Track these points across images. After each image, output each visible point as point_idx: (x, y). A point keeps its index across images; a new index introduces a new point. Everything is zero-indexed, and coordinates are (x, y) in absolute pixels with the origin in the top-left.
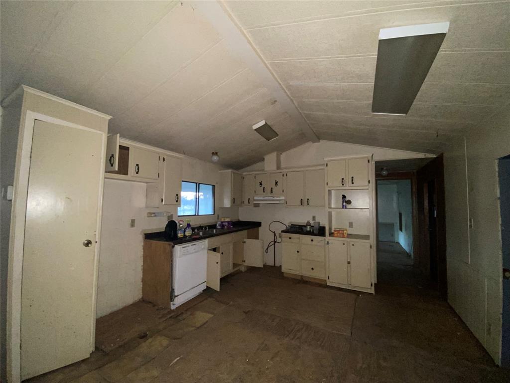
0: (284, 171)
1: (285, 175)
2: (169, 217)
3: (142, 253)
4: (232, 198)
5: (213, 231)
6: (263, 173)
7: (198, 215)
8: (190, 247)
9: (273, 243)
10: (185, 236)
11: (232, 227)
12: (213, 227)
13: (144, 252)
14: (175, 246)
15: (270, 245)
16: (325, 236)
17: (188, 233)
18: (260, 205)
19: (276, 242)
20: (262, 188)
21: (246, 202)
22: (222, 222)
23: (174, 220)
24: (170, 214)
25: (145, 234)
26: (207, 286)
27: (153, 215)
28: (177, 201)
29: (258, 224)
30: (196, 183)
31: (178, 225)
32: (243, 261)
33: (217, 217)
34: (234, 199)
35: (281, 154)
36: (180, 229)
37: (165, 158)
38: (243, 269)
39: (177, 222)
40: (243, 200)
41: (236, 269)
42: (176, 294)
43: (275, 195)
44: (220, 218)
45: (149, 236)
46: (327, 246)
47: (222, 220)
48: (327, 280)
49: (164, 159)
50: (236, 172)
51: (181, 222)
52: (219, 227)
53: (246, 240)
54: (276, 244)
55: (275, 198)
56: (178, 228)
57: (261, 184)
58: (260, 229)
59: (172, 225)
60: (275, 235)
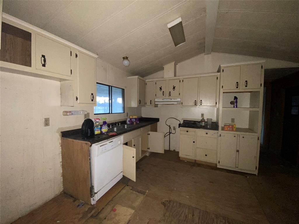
0: (181, 78)
1: (181, 81)
2: (85, 115)
3: (61, 150)
4: (139, 100)
5: (124, 127)
6: (162, 79)
7: (112, 113)
8: (107, 144)
9: (169, 133)
10: (102, 133)
11: (138, 122)
12: (124, 122)
13: (62, 149)
14: (93, 145)
15: (167, 135)
16: (218, 130)
17: (105, 129)
18: (159, 105)
19: (171, 133)
20: (162, 92)
21: (148, 103)
22: (131, 119)
23: (90, 118)
24: (86, 113)
25: (62, 132)
26: (123, 176)
27: (68, 114)
28: (92, 100)
29: (157, 120)
30: (109, 86)
31: (94, 123)
32: (148, 148)
33: (126, 114)
34: (140, 100)
35: (177, 64)
36: (97, 126)
37: (78, 54)
38: (148, 154)
39: (93, 120)
40: (146, 102)
41: (144, 155)
42: (96, 191)
43: (173, 98)
44: (129, 115)
45: (66, 134)
46: (220, 138)
47: (131, 117)
48: (218, 164)
49: (76, 56)
50: (142, 78)
51: (97, 120)
52: (129, 123)
53: (150, 132)
54: (171, 134)
55: (173, 100)
56: (95, 125)
57: (161, 89)
58: (158, 123)
59: (89, 124)
60: (170, 128)
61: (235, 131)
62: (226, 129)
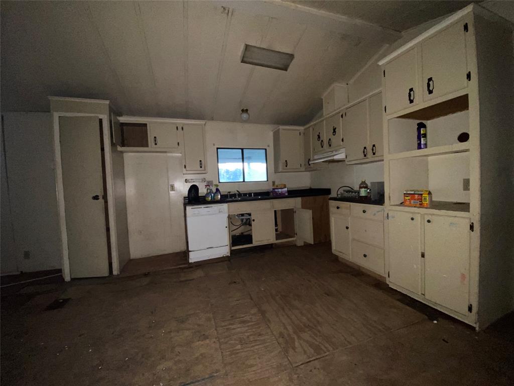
61: (426, 208)
62: (408, 203)
